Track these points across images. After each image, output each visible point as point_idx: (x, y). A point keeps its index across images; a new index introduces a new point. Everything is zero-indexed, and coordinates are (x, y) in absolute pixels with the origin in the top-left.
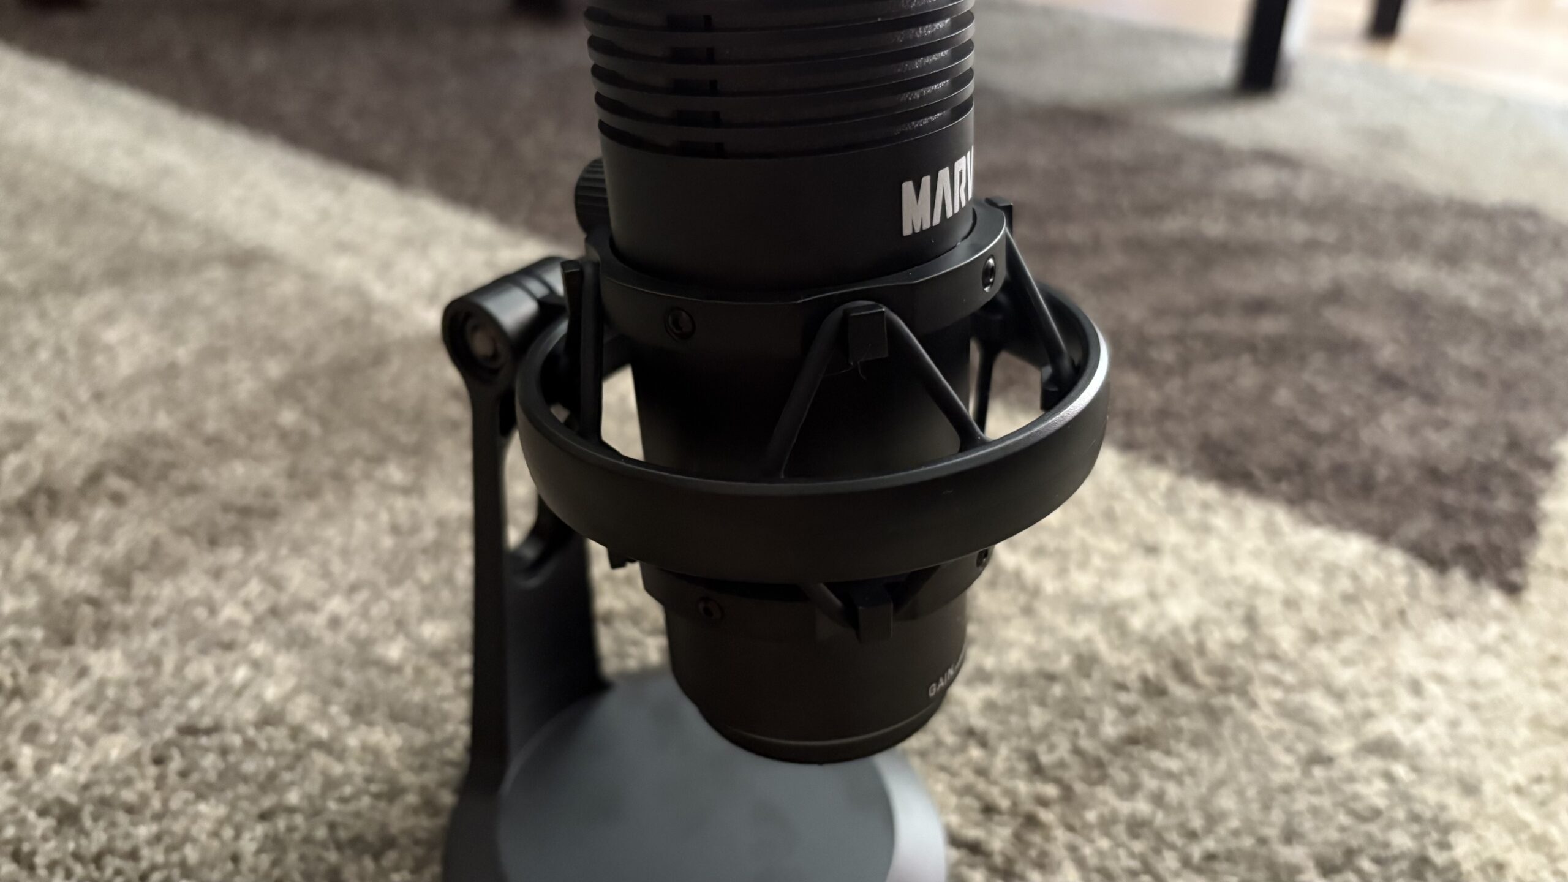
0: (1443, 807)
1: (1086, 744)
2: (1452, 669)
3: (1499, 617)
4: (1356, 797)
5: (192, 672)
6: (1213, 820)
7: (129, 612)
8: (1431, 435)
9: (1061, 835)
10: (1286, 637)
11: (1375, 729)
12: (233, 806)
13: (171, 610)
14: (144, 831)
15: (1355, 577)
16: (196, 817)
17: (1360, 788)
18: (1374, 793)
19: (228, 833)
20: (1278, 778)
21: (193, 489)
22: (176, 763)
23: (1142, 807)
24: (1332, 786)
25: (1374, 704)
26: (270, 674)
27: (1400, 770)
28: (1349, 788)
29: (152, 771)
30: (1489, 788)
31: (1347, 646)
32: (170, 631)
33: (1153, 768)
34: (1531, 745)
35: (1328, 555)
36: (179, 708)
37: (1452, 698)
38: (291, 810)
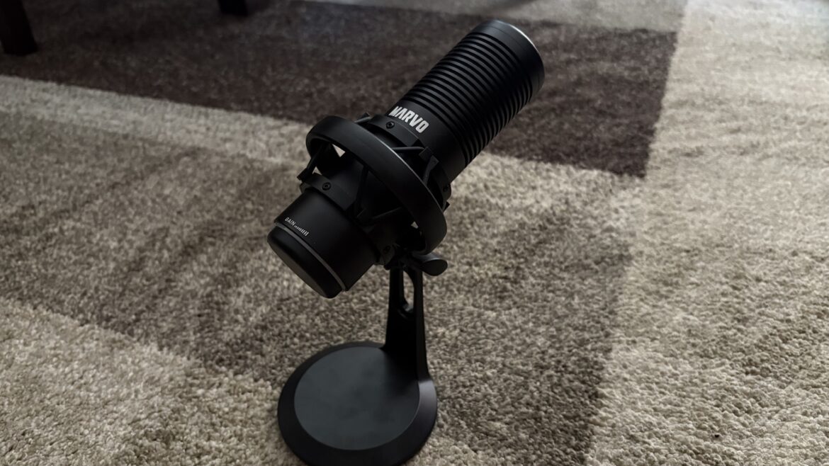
0: (626, 241)
1: (527, 246)
2: (626, 204)
3: (639, 185)
4: (603, 244)
5: (270, 285)
6: (566, 258)
7: (241, 275)
8: (615, 129)
9: (526, 270)
10: (578, 205)
11: (606, 225)
12: (307, 314)
13: (252, 272)
14: (288, 326)
15: (596, 183)
16: (300, 319)
17: (604, 241)
18: (608, 242)
19: (310, 321)
20: (581, 244)
21: (233, 236)
22: (285, 309)
23: (546, 259)
24: (596, 242)
25: (605, 219)
26: (293, 281)
27: (614, 234)
28: (601, 242)
29: (280, 312)
30: (638, 234)
31: (595, 204)
32: (256, 277)
33: (547, 249)
34: (649, 220)
35: (587, 178)
36: (274, 296)
37: (627, 212)
38: (324, 312)
